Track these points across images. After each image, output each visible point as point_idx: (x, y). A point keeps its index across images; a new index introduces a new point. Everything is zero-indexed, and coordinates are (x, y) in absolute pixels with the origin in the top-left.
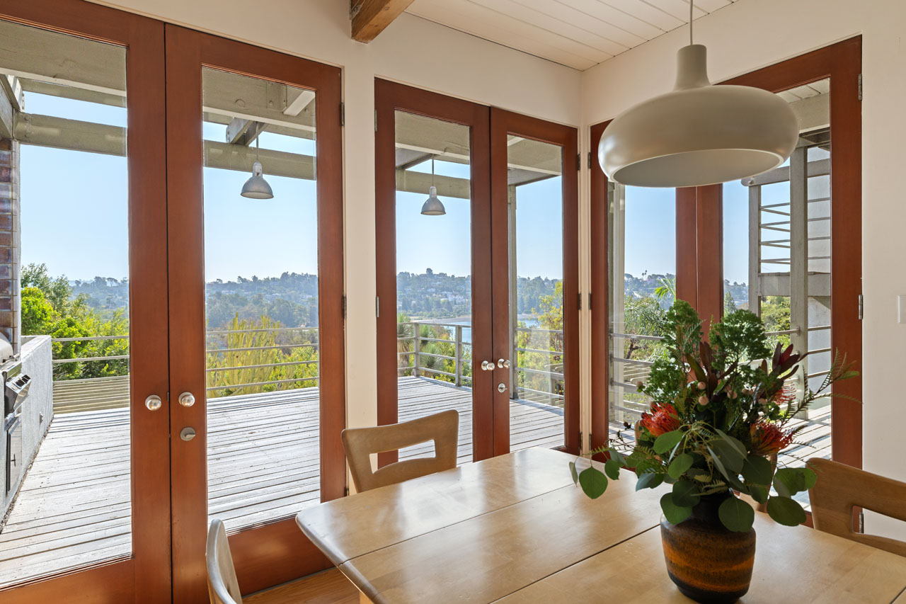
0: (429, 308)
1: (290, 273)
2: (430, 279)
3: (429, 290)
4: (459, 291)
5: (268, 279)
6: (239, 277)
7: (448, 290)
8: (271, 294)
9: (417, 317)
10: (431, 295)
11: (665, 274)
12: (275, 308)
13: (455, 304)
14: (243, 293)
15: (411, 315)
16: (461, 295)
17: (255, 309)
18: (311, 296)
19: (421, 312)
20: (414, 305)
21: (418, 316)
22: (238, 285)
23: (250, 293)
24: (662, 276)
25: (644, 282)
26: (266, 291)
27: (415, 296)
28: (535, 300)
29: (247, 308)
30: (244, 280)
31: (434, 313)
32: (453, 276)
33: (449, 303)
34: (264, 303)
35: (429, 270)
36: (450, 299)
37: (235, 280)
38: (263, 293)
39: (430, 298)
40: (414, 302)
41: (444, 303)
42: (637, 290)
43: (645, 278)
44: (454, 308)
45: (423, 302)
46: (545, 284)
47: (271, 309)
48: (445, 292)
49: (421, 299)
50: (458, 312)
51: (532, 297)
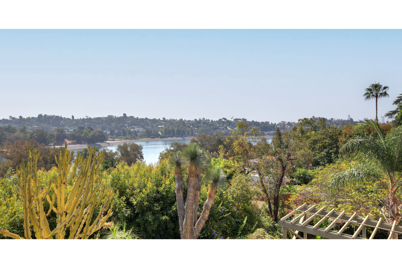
0: (125, 134)
1: (43, 115)
2: (125, 119)
3: (125, 125)
4: (141, 126)
5: (29, 118)
6: (10, 116)
7: (135, 125)
8: (31, 126)
9: (119, 139)
10: (126, 128)
11: (241, 119)
12: (35, 134)
13: (139, 132)
14: (14, 126)
15: (114, 138)
16: (142, 127)
17: (22, 135)
18: (56, 128)
19: (120, 137)
20: (117, 133)
21: (119, 138)
22: (9, 120)
23: (18, 125)
24: (240, 119)
25: (232, 122)
26: (27, 124)
27: (117, 128)
28: (180, 130)
29: (16, 134)
30: (14, 118)
31: (128, 137)
32: (137, 118)
33: (135, 132)
34: (27, 132)
35: (125, 115)
36: (136, 129)
37: (8, 118)
38: (26, 126)
39: (125, 129)
40: (116, 131)
41: (133, 132)
42: (229, 126)
43: (232, 120)
44: (138, 134)
45: (121, 131)
46: (185, 122)
47: (32, 135)
48: (133, 126)
49: (121, 130)
50: (141, 137)
51: (179, 129)
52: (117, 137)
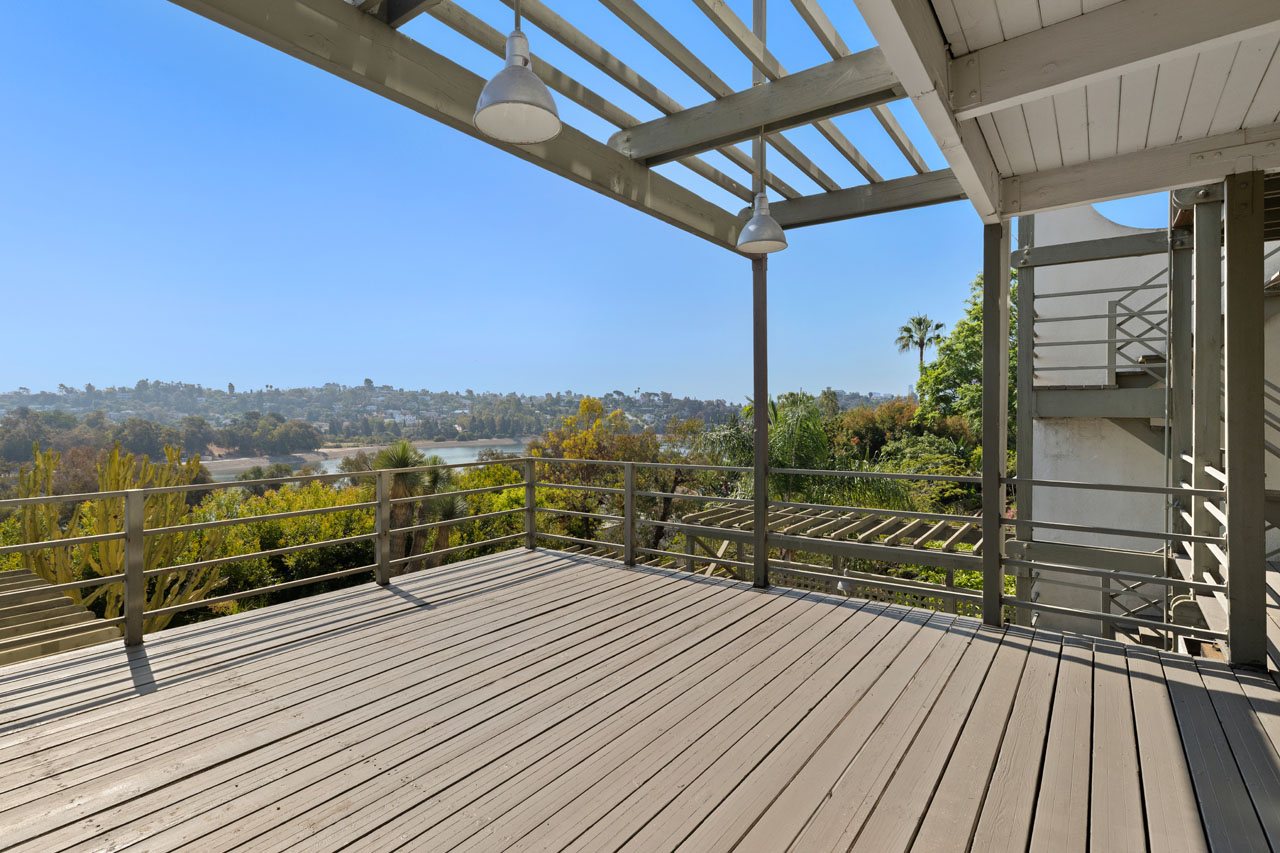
0: (367, 431)
1: (151, 381)
2: (369, 394)
3: (369, 408)
4: (410, 409)
5: (113, 389)
6: (62, 385)
7: (395, 408)
8: (118, 411)
9: (352, 444)
10: (370, 414)
11: (659, 392)
12: (126, 432)
13: (405, 426)
14: (69, 409)
15: (341, 441)
16: (413, 414)
17: (91, 434)
18: (187, 415)
19: (357, 437)
20: (347, 428)
21: (351, 442)
22: (59, 397)
23: (82, 409)
24: (657, 395)
25: (636, 401)
26: (108, 406)
27: (348, 416)
28: (509, 421)
29: (76, 431)
30: (70, 391)
31: (375, 438)
32: (401, 390)
33: (396, 424)
34: (106, 425)
35: (368, 382)
36: (398, 419)
37: (56, 391)
38: (104, 410)
39: (370, 418)
40: (346, 424)
41: (389, 424)
42: (628, 410)
43: (638, 397)
44: (403, 431)
45: (359, 424)
46: (522, 401)
47: (120, 433)
48: (391, 411)
49: (357, 420)
50: (409, 437)
51: (506, 418)
52: (348, 437)
